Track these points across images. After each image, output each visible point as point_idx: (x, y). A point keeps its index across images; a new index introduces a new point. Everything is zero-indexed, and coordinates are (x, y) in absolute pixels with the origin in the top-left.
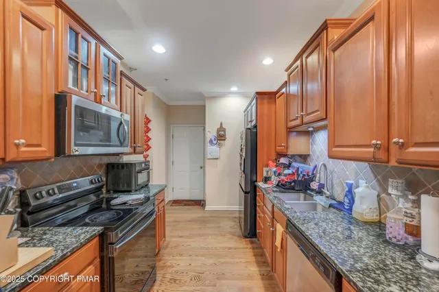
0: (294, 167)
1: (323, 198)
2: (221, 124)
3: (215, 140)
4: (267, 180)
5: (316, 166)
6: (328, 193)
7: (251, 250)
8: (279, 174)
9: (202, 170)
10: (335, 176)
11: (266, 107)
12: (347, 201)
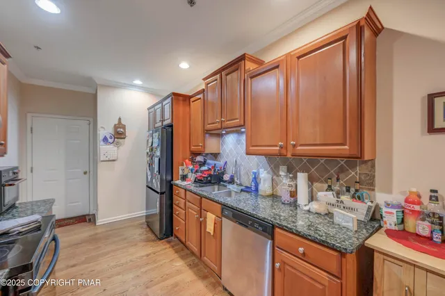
0: (209, 164)
1: (235, 186)
2: (120, 119)
3: (111, 137)
4: (184, 178)
5: (226, 163)
6: (238, 181)
7: (171, 249)
8: (197, 171)
9: (87, 175)
10: (242, 168)
11: (181, 109)
12: (253, 184)
